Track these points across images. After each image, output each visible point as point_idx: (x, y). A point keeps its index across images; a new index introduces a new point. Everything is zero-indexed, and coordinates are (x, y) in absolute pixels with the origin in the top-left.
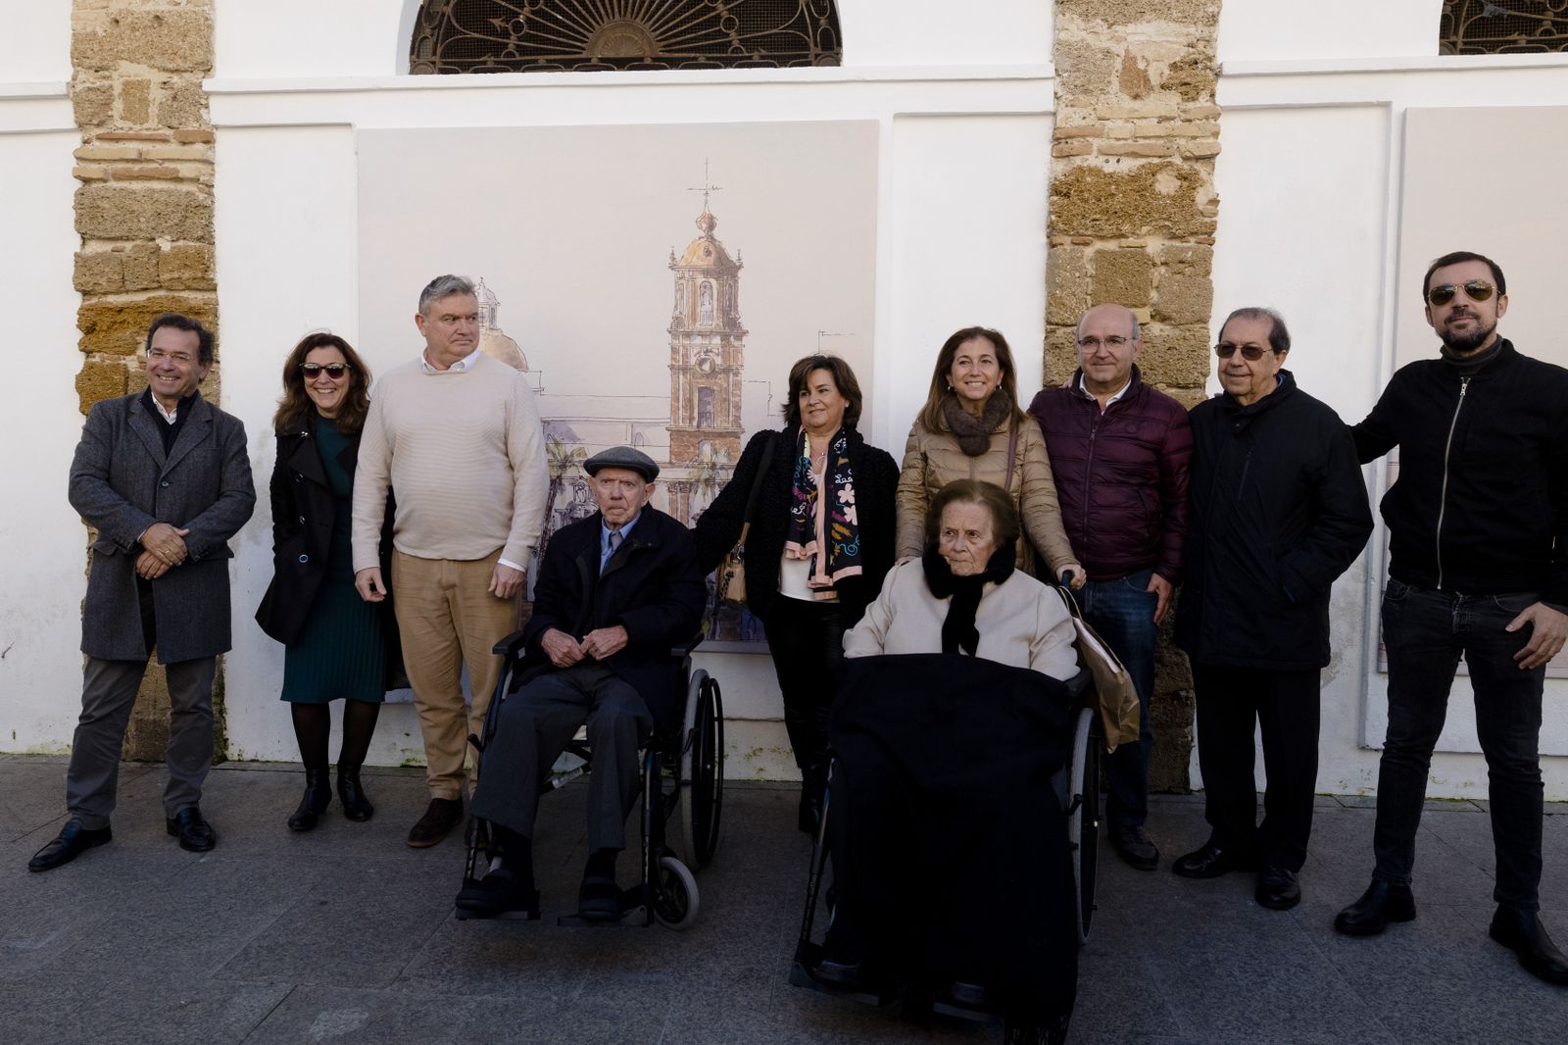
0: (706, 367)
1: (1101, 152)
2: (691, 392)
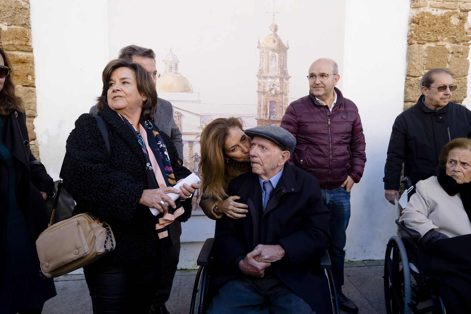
0: (273, 92)
1: (431, 6)
2: (266, 103)
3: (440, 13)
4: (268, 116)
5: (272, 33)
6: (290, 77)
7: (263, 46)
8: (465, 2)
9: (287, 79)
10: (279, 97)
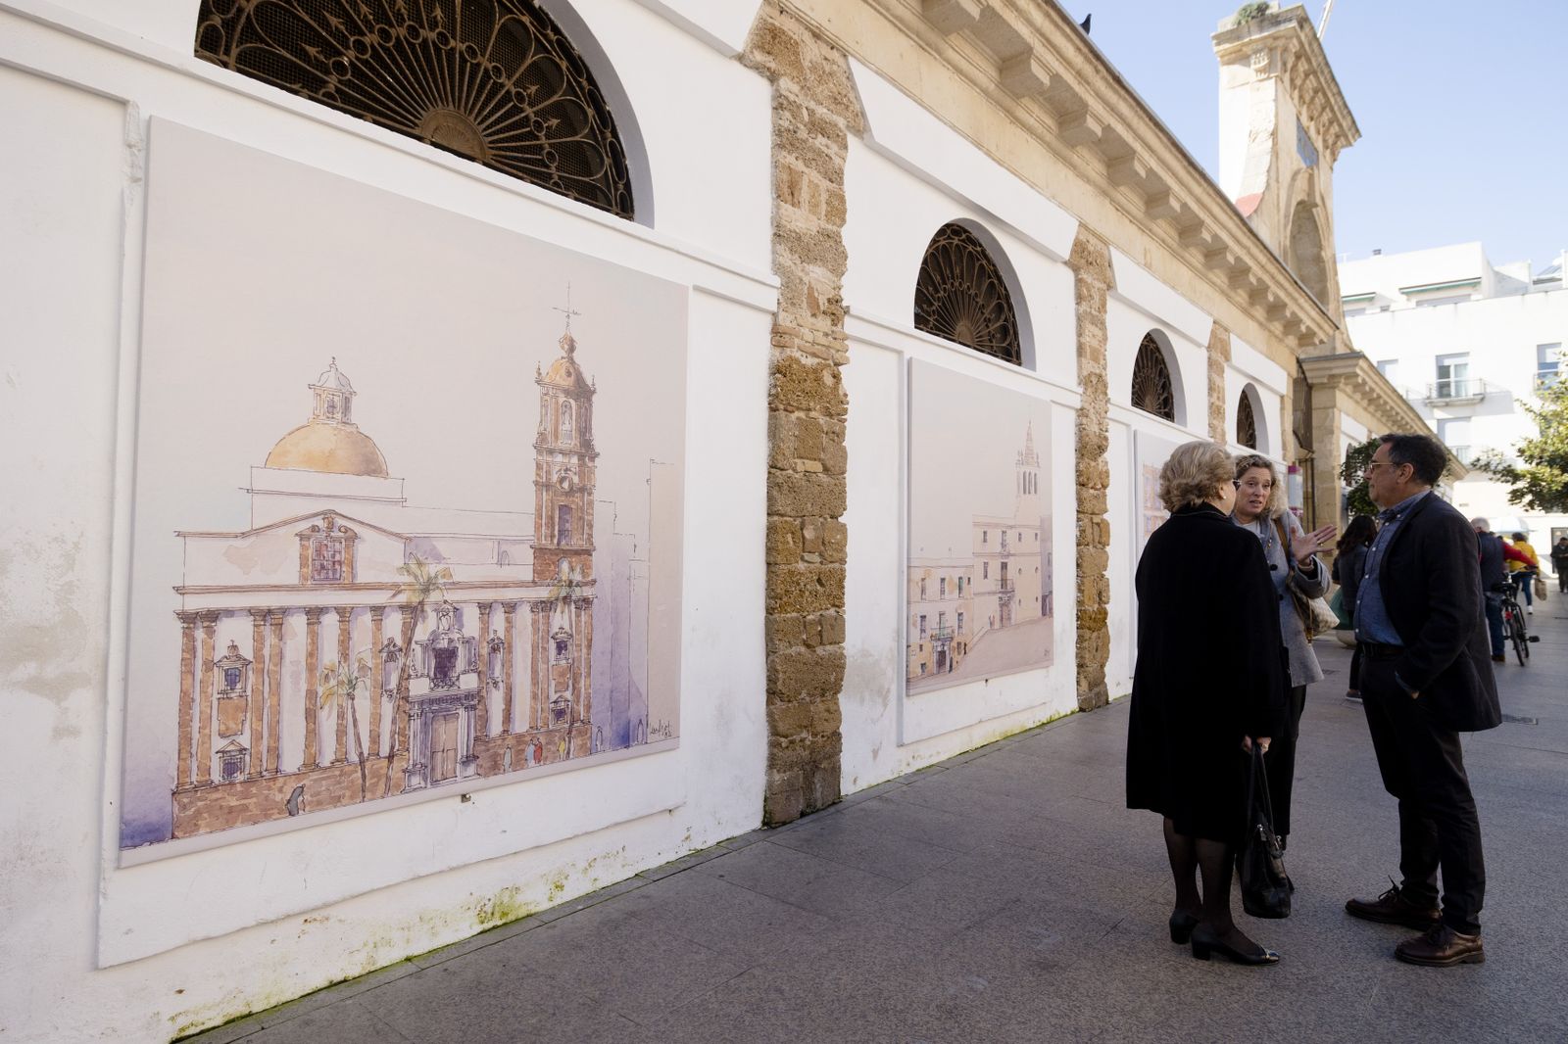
0: (566, 485)
1: (799, 349)
2: (553, 509)
3: (809, 362)
4: (555, 541)
5: (565, 355)
6: (598, 455)
7: (547, 380)
8: (838, 351)
9: (592, 459)
10: (577, 498)
